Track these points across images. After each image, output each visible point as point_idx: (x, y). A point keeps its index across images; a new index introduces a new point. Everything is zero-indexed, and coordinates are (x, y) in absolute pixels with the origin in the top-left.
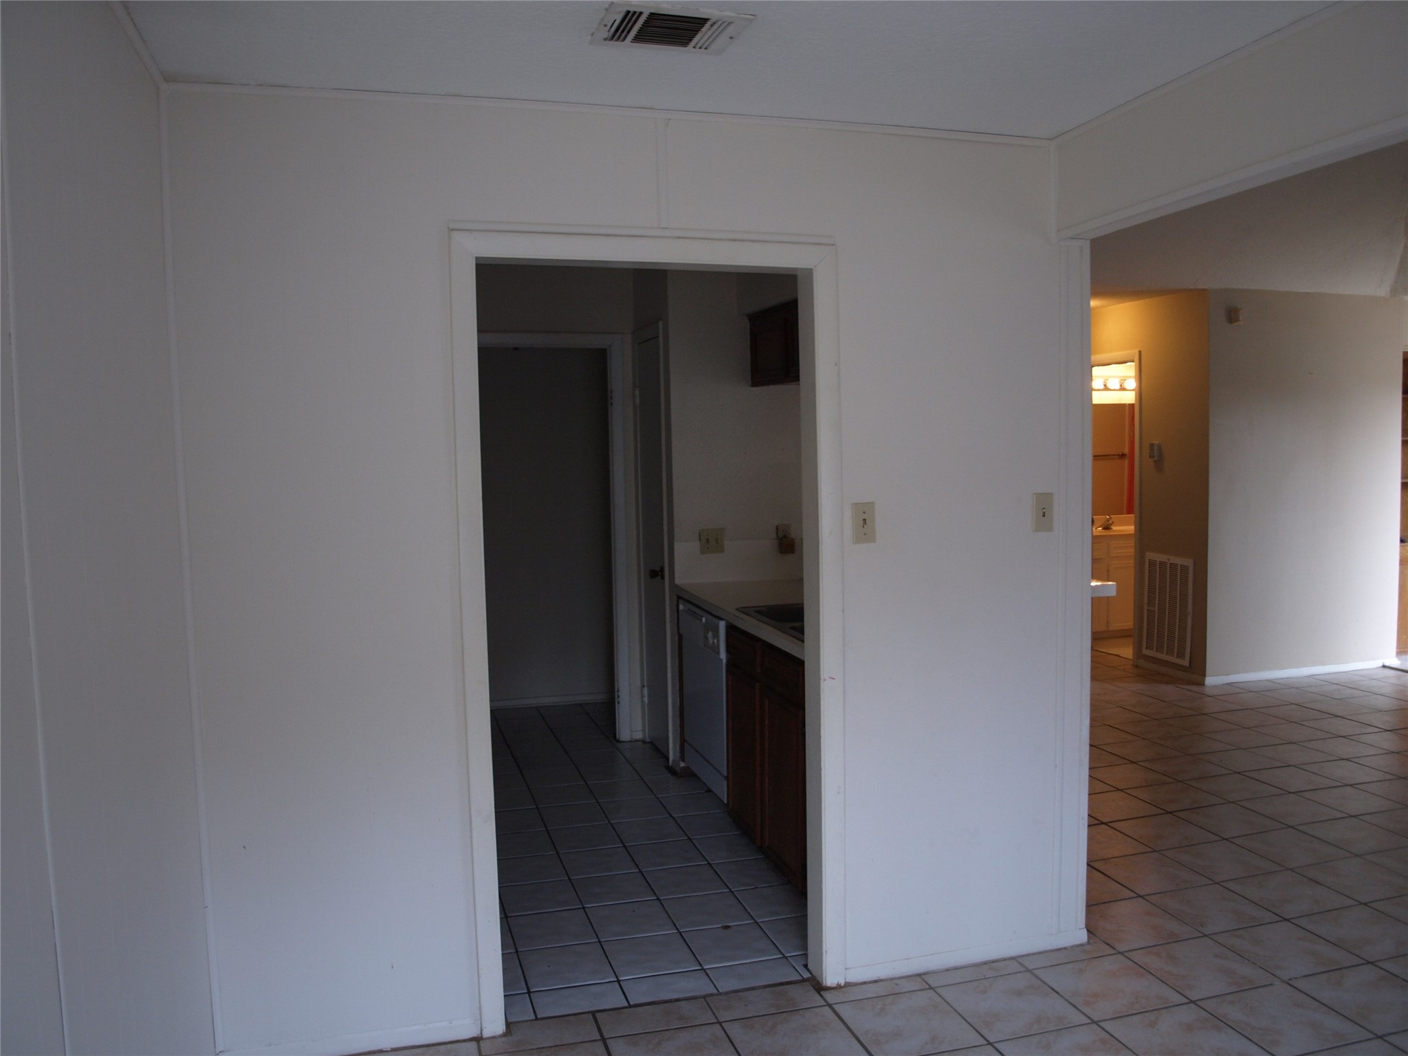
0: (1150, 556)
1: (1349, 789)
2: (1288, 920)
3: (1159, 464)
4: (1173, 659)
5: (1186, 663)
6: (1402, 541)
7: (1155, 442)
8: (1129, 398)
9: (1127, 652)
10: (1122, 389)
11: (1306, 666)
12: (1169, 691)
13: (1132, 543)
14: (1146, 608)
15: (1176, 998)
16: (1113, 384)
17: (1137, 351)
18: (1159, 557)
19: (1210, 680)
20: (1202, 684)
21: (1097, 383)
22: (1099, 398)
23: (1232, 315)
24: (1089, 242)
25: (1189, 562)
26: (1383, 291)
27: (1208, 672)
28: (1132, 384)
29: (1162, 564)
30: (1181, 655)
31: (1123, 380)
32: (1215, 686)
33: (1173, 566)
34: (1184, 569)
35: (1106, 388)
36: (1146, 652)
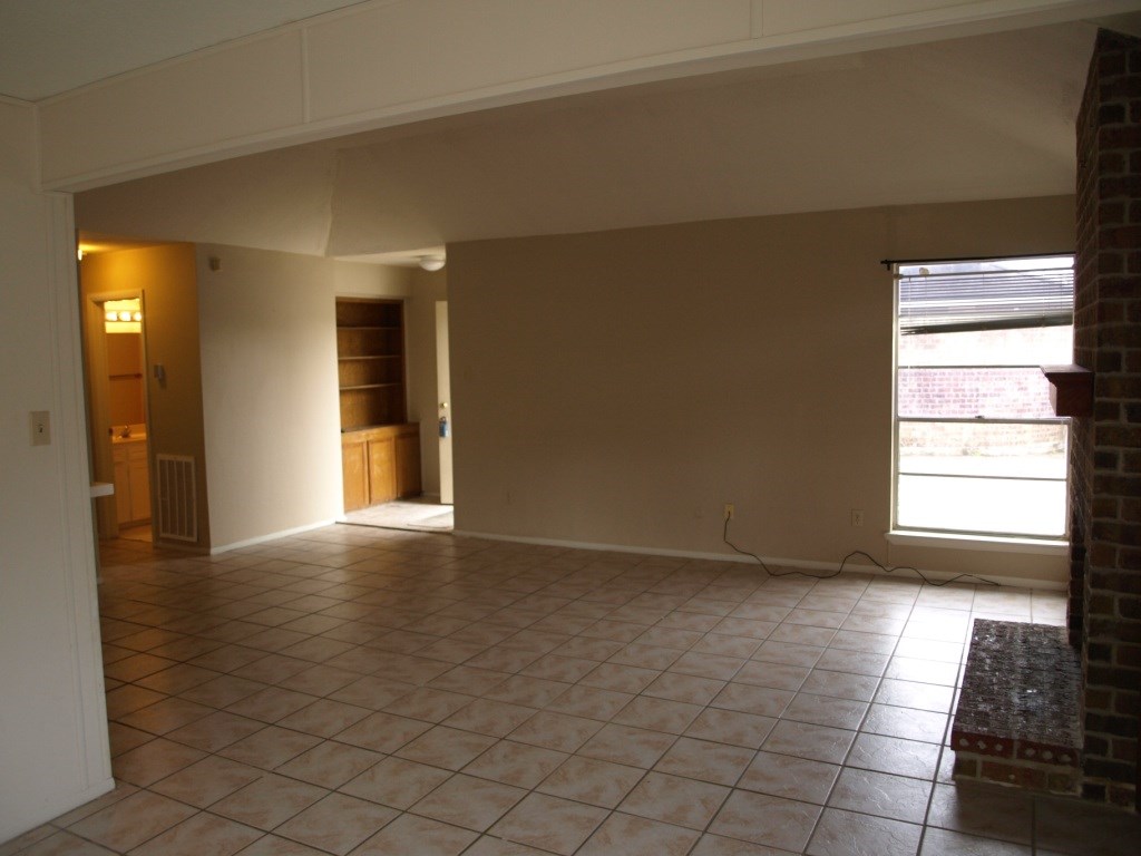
0: (160, 456)
1: (313, 617)
2: (273, 724)
3: (163, 381)
4: (184, 538)
5: (194, 539)
6: (342, 432)
7: (159, 364)
8: (136, 328)
9: (148, 537)
10: (133, 320)
11: (285, 529)
12: (182, 564)
13: (145, 447)
14: (160, 499)
15: (190, 811)
16: (126, 316)
17: (140, 290)
18: (167, 457)
19: (214, 551)
20: (208, 554)
21: (110, 316)
22: (111, 328)
23: (214, 264)
24: (71, 196)
25: (191, 460)
26: (321, 252)
27: (212, 543)
28: (138, 317)
29: (171, 463)
30: (190, 533)
31: (133, 313)
32: (219, 555)
33: (179, 464)
34: (188, 465)
35: (119, 320)
36: (163, 535)
